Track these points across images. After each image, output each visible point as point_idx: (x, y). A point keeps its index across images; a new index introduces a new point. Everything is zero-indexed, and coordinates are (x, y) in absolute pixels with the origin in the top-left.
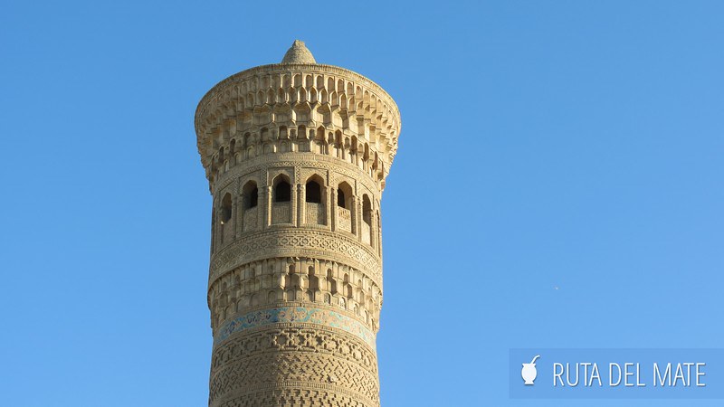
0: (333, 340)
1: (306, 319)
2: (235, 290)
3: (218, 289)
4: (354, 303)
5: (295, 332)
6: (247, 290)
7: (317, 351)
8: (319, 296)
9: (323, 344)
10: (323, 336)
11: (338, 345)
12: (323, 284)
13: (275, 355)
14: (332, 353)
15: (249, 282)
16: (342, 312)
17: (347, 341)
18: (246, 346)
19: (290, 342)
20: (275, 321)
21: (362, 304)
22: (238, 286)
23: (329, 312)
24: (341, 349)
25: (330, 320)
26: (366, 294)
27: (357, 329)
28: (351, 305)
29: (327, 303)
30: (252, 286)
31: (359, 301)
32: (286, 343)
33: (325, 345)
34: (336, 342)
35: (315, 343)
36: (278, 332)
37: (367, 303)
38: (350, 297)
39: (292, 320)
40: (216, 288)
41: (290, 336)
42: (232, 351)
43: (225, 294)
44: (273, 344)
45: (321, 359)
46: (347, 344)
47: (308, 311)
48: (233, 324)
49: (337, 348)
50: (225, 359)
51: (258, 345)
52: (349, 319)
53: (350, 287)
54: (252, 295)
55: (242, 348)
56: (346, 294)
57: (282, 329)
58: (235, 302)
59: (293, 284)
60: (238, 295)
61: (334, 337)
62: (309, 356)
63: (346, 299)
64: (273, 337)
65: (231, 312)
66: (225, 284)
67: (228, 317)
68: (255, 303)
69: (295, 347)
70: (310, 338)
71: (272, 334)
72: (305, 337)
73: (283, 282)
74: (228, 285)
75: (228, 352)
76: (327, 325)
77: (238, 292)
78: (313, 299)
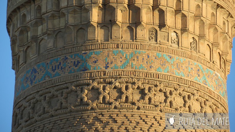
0: (160, 91)
1: (125, 66)
2: (36, 24)
3: (17, 21)
4: (191, 36)
5: (110, 83)
6: (50, 26)
7: (139, 108)
8: (143, 33)
9: (147, 98)
10: (147, 87)
11: (166, 97)
12: (146, 16)
13: (85, 115)
14: (159, 108)
15: (53, 16)
16: (173, 52)
17: (180, 90)
18: (49, 103)
19: (104, 98)
20: (85, 69)
21: (202, 36)
22: (40, 20)
23: (155, 53)
24: (171, 102)
25: (156, 64)
26: (207, 22)
27: (194, 72)
28: (187, 40)
29: (153, 41)
30: (56, 22)
31: (197, 32)
32: (98, 99)
33: (150, 99)
34: (165, 93)
35: (137, 97)
36: (88, 85)
37: (210, 35)
38: (184, 29)
39: (107, 67)
40: (14, 19)
41: (104, 89)
42: (33, 108)
43: (24, 30)
44: (82, 99)
45: (144, 117)
46: (180, 94)
47: (128, 53)
48: (35, 71)
49: (165, 101)
50: (25, 118)
51: (63, 101)
52: (182, 59)
53: (184, 16)
54: (57, 33)
55: (45, 104)
56: (179, 25)
57: (94, 80)
58: (36, 41)
59: (108, 18)
60: (39, 33)
61: (162, 87)
62: (129, 114)
63: (179, 32)
64: (82, 91)
65: (32, 55)
66: (24, 16)
67: (29, 61)
68: (60, 44)
69: (110, 104)
70: (130, 90)
71: (82, 86)
72: (124, 89)
73: (95, 16)
74: (28, 19)
75: (29, 110)
76: (153, 71)
77: (40, 28)
78: (133, 37)
